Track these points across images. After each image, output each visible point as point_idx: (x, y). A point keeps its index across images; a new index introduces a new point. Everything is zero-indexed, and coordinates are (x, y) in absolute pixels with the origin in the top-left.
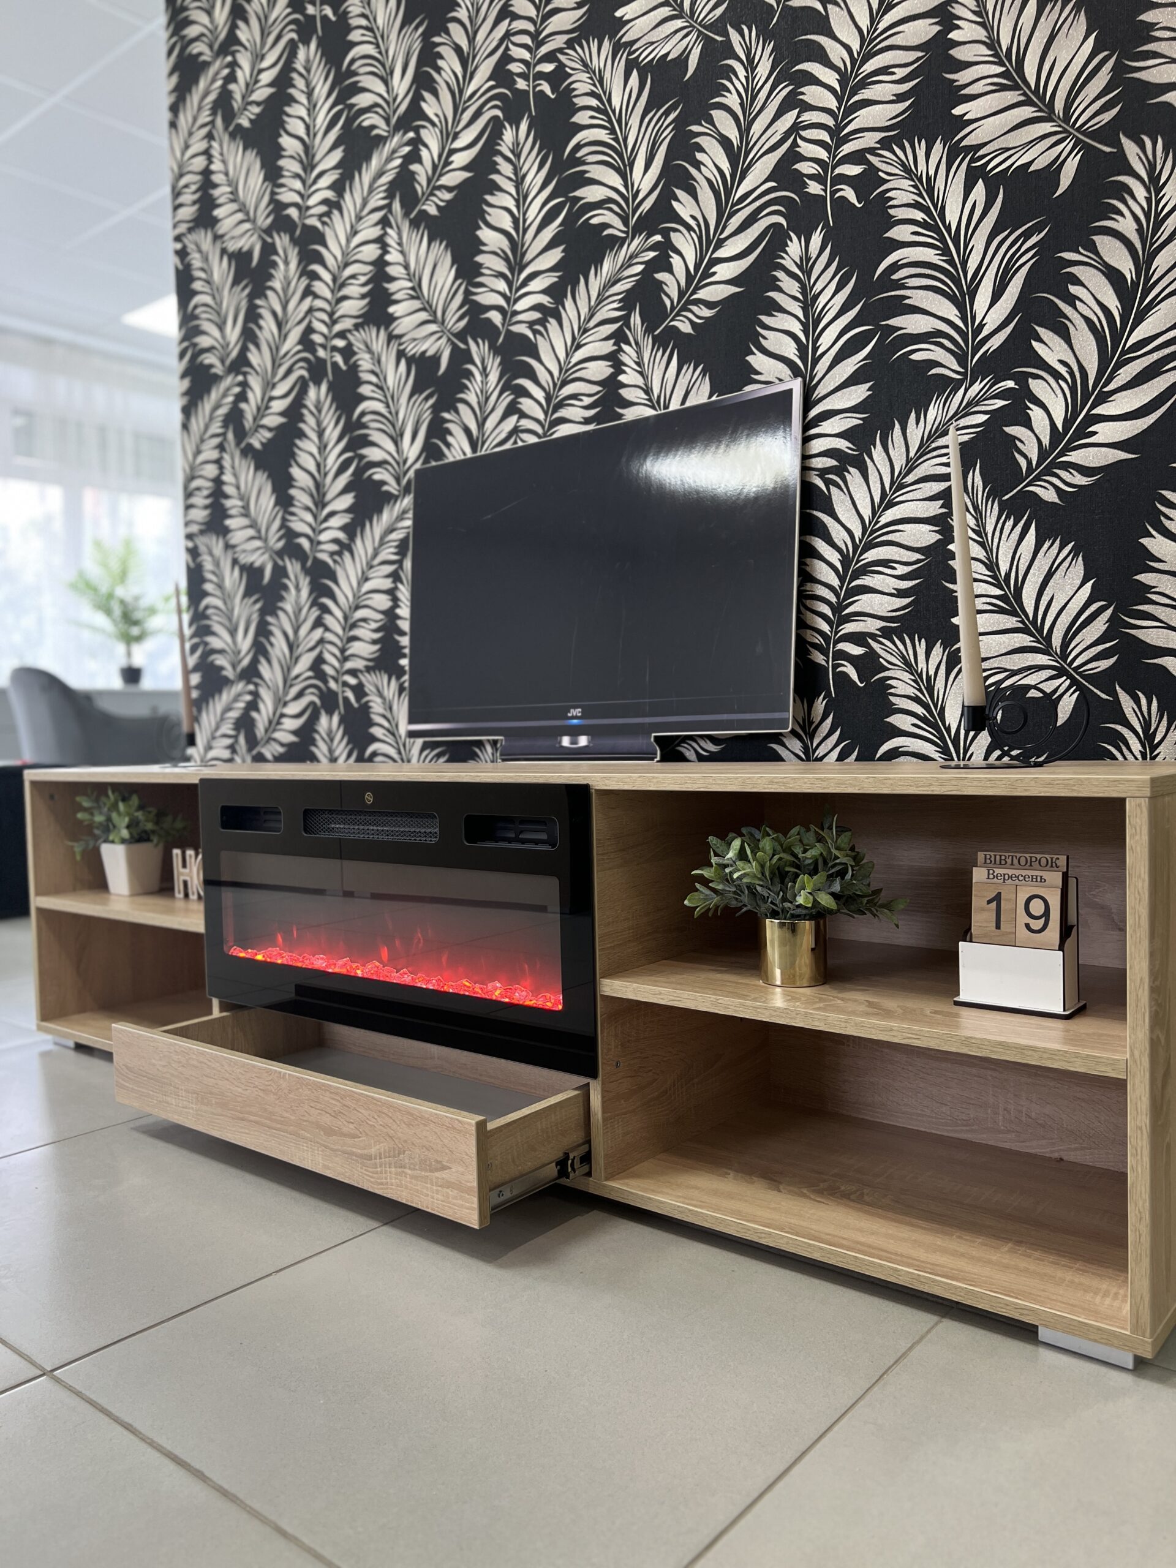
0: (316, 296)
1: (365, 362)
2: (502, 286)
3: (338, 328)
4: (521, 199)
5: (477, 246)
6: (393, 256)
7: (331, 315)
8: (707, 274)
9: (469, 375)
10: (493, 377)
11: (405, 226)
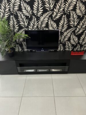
0: (10, 6)
1: (19, 15)
2: (36, 11)
3: (14, 10)
4: (38, 4)
5: (33, 7)
6: (22, 4)
7: (13, 8)
8: (57, 16)
9: (33, 19)
10: (35, 20)
11: (23, 2)
